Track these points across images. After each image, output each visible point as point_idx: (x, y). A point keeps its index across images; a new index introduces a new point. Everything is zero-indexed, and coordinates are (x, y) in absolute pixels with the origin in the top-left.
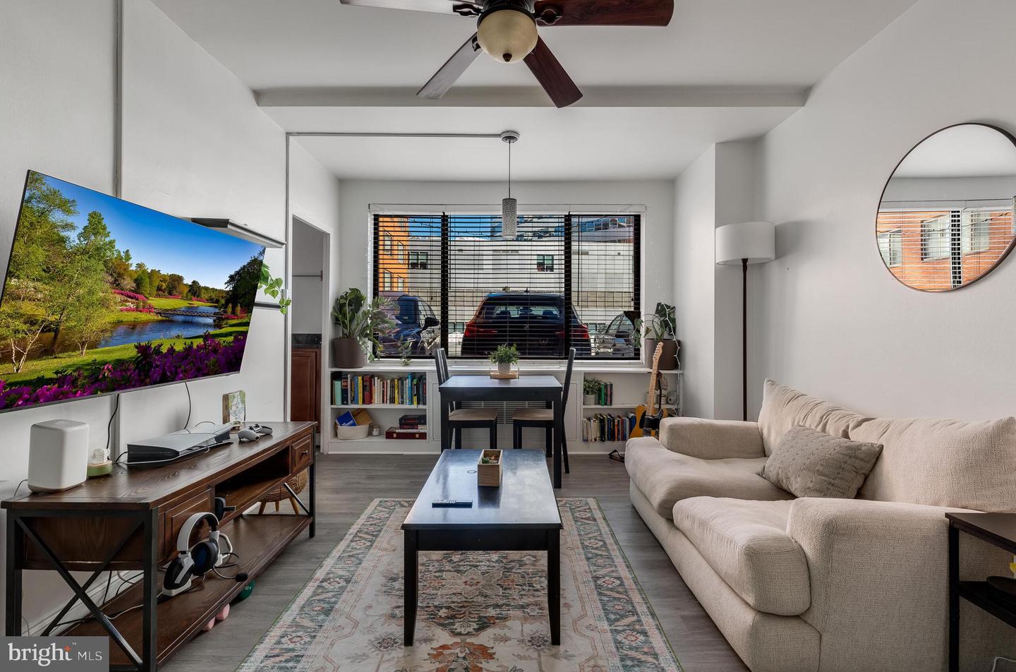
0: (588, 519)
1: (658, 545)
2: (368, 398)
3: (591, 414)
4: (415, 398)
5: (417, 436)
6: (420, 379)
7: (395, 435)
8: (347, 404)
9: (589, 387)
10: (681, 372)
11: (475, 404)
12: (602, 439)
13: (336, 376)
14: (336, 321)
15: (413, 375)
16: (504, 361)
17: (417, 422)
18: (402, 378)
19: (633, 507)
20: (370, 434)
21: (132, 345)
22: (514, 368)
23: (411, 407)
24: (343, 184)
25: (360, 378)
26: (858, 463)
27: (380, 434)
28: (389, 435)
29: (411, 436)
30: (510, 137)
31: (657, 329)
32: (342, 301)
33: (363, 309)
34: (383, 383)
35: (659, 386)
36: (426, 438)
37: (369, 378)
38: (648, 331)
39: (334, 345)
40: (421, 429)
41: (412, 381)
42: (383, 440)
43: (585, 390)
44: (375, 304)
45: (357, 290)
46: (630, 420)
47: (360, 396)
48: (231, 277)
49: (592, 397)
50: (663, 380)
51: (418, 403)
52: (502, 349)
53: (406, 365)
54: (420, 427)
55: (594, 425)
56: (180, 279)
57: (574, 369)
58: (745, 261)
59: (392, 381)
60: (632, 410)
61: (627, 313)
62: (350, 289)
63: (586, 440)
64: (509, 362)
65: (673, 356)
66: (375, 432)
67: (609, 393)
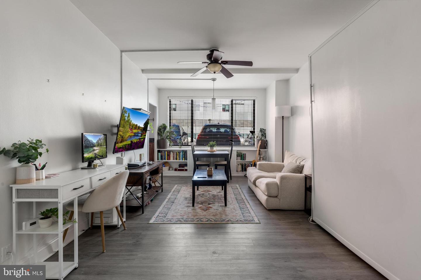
0: (236, 188)
1: (253, 193)
2: (169, 158)
3: (239, 163)
4: (184, 158)
5: (184, 170)
6: (185, 152)
7: (177, 170)
8: (162, 160)
9: (238, 155)
10: (267, 150)
11: (202, 159)
12: (242, 171)
13: (159, 151)
14: (158, 134)
15: (183, 151)
16: (212, 146)
17: (184, 166)
18: (179, 152)
19: (249, 186)
20: (169, 170)
21: (130, 141)
22: (215, 148)
23: (182, 161)
24: (160, 90)
25: (166, 152)
26: (299, 169)
27: (172, 170)
28: (176, 170)
29: (183, 170)
30: (214, 80)
31: (260, 136)
32: (160, 128)
33: (166, 130)
34: (174, 154)
35: (259, 154)
36: (187, 171)
37: (169, 152)
38: (257, 137)
39: (158, 141)
40: (186, 168)
41: (183, 153)
42: (174, 171)
43: (237, 155)
44: (170, 129)
45: (165, 124)
46: (251, 165)
47: (167, 157)
48: (144, 124)
49: (239, 158)
50: (261, 152)
51: (185, 160)
52: (211, 143)
53: (180, 148)
54: (185, 167)
55: (240, 167)
56: (137, 125)
57: (233, 149)
58: (283, 117)
59: (176, 153)
60: (251, 162)
61: (251, 132)
62: (163, 124)
63: (237, 171)
64: (213, 147)
65: (264, 145)
66: (171, 169)
67: (244, 156)
